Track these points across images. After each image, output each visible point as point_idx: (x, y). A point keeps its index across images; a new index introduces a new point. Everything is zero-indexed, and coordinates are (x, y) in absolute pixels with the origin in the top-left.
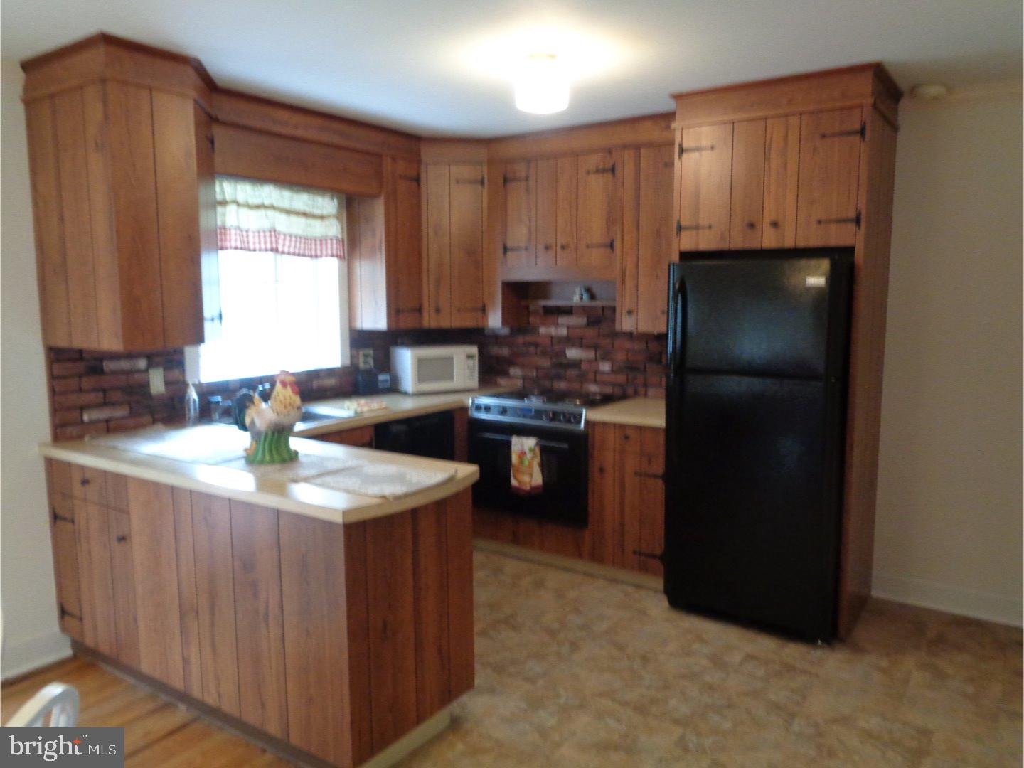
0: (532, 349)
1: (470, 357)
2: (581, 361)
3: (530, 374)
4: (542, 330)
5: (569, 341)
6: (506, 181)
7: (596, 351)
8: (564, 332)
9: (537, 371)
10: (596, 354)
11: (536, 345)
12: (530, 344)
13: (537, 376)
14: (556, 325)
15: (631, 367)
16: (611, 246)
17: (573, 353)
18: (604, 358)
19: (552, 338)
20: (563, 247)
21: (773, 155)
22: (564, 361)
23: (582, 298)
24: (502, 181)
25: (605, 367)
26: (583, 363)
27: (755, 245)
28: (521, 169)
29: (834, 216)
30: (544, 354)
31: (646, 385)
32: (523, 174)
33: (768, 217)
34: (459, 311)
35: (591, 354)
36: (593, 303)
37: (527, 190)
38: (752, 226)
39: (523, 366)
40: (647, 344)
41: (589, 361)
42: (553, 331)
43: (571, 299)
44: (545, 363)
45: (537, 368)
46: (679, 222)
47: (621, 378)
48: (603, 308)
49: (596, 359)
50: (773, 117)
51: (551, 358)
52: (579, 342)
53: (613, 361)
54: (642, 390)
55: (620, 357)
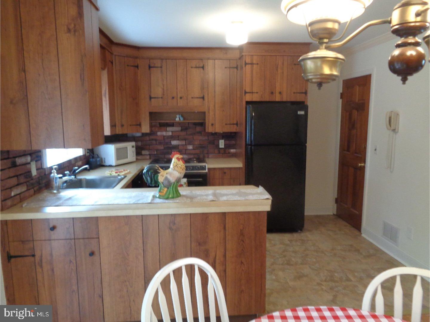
0: (154, 142)
1: (133, 147)
2: (178, 145)
3: (153, 153)
4: (159, 133)
5: (173, 137)
6: (150, 67)
7: (186, 141)
8: (170, 134)
9: (157, 151)
10: (186, 142)
11: (156, 140)
12: (153, 140)
13: (157, 153)
14: (166, 131)
15: (201, 147)
16: (203, 98)
17: (174, 143)
18: (190, 144)
19: (164, 136)
20: (181, 98)
21: (279, 69)
22: (171, 146)
23: (180, 119)
24: (148, 68)
25: (190, 147)
26: (179, 146)
27: (273, 100)
28: (158, 63)
29: (298, 91)
30: (160, 143)
31: (208, 153)
32: (159, 65)
33: (278, 90)
34: (131, 125)
35: (184, 143)
36: (185, 121)
37: (162, 71)
38: (272, 93)
39: (149, 150)
40: (208, 137)
41: (182, 145)
42: (164, 133)
43: (175, 120)
44: (161, 147)
45: (157, 150)
46: (245, 90)
47: (197, 151)
48: (188, 123)
49: (186, 144)
50: (278, 56)
51: (164, 145)
52: (177, 138)
53: (193, 145)
54: (206, 155)
55: (197, 143)
